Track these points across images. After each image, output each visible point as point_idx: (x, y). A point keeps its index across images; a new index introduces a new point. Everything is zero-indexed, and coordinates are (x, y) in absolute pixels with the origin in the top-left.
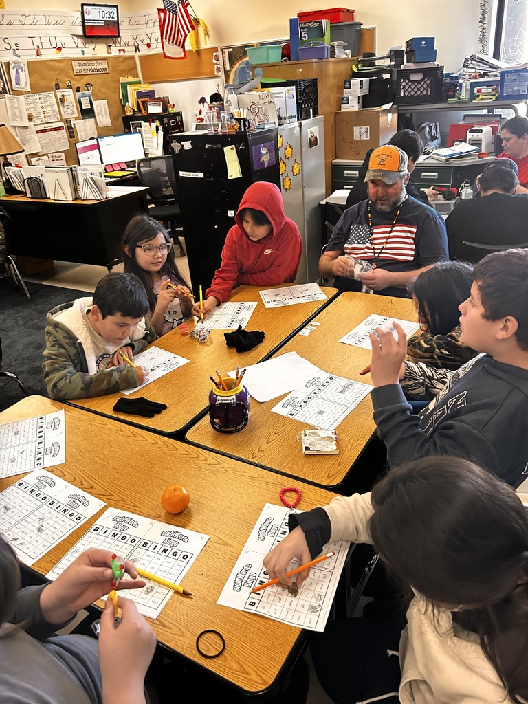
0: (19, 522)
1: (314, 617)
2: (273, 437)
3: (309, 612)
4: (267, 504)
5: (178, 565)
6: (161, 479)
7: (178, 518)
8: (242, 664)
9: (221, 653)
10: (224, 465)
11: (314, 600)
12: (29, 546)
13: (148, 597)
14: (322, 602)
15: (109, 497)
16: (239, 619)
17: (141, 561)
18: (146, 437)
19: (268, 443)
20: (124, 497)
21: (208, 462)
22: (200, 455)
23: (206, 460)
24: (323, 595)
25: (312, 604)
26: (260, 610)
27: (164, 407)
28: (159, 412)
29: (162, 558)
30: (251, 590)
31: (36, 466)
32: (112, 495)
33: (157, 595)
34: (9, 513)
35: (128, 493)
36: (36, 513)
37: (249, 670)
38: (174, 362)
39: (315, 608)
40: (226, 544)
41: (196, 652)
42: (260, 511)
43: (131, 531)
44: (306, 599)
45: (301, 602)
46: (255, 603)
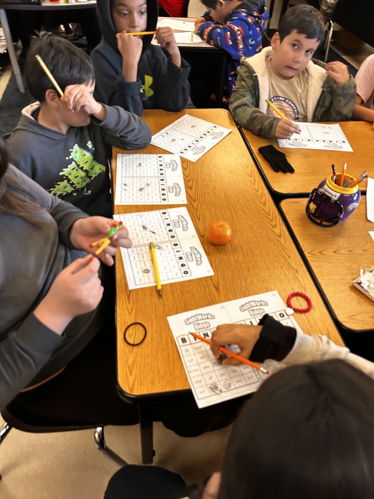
0: (137, 177)
1: (208, 392)
2: (344, 252)
3: (209, 386)
4: (276, 292)
5: (177, 273)
6: (232, 215)
7: (211, 247)
8: (135, 365)
9: (133, 345)
10: (282, 240)
11: (222, 383)
12: (127, 194)
13: (141, 274)
14: (224, 390)
15: (192, 201)
16: (167, 339)
17: (162, 252)
18: (257, 182)
19: (335, 252)
20: (199, 208)
21: (274, 229)
22: (274, 221)
23: (274, 227)
24: (233, 387)
25: (218, 383)
26: (182, 349)
27: (291, 171)
28: (284, 172)
29: (174, 260)
30: (194, 331)
31: (179, 153)
32: (195, 201)
33: (146, 278)
34: (139, 168)
35: (204, 207)
36: (150, 179)
37: (134, 372)
38: (339, 145)
39: (216, 388)
40: (217, 289)
41: (124, 329)
42: (265, 290)
43: (178, 231)
44: (219, 376)
45: (213, 374)
46: (186, 342)
